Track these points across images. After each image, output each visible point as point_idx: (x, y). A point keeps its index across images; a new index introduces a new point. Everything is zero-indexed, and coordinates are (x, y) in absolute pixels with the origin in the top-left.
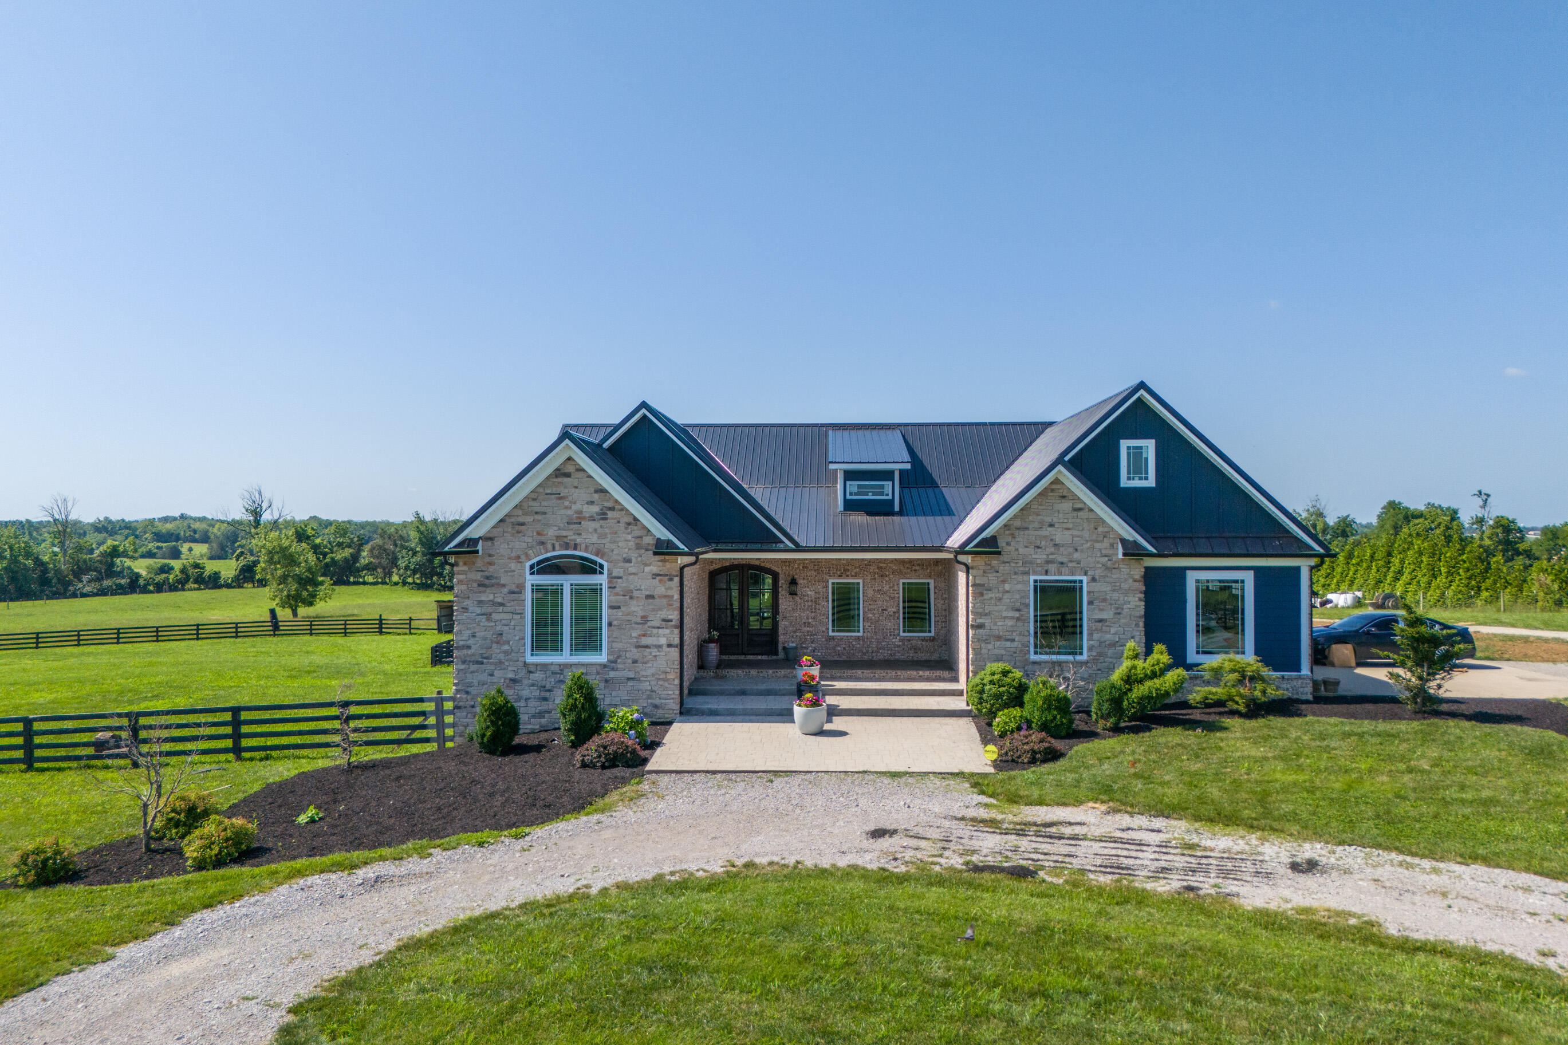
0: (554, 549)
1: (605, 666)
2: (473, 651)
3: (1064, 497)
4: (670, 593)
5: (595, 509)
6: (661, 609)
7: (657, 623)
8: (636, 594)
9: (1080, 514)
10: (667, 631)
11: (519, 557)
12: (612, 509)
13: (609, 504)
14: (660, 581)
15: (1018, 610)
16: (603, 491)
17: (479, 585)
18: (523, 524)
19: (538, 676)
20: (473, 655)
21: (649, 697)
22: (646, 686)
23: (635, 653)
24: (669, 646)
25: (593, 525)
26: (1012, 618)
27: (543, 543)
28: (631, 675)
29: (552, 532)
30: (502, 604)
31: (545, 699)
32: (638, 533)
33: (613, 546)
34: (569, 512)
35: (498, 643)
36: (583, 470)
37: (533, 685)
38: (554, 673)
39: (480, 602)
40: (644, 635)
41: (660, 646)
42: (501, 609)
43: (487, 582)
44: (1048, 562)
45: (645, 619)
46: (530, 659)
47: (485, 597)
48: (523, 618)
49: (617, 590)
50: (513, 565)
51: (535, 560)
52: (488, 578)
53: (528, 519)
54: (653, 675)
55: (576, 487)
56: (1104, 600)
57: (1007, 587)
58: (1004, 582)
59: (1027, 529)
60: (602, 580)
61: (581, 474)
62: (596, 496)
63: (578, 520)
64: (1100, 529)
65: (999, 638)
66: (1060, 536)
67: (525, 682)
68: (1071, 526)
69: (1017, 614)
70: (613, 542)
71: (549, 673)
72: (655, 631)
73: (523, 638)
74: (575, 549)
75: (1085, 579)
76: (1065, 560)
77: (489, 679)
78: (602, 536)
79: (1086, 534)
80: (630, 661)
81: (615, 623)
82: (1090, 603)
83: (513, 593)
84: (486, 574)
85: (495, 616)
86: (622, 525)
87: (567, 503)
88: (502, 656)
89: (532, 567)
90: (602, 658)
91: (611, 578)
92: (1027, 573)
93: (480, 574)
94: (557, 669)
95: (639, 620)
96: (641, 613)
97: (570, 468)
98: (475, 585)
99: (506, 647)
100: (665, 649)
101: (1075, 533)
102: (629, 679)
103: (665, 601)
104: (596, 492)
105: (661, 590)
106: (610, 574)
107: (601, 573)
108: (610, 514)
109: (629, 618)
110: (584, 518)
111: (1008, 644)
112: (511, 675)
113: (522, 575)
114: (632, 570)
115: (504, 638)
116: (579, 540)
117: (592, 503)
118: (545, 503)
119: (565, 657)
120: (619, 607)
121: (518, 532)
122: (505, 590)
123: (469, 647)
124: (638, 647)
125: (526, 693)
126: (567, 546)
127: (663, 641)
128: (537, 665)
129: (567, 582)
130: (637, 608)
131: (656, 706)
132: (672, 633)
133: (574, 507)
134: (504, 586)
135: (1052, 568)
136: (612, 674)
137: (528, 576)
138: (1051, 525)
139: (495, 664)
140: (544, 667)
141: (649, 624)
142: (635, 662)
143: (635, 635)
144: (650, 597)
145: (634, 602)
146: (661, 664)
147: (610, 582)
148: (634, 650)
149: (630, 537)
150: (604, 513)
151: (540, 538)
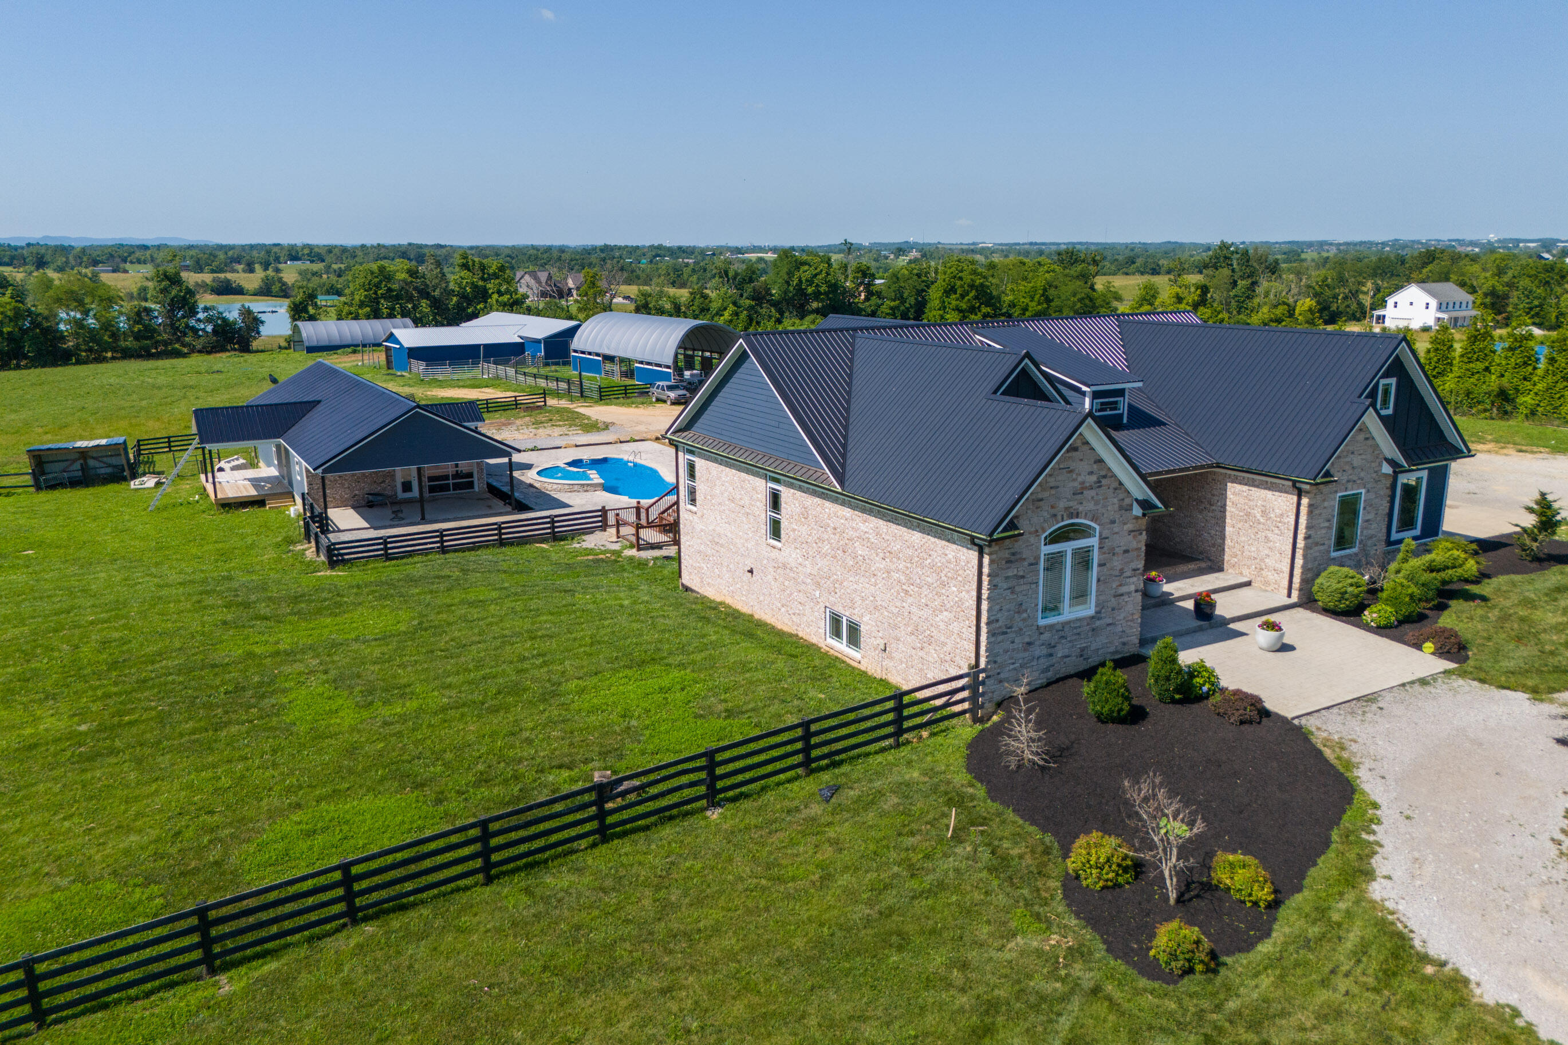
0: (1063, 520)
1: (1093, 617)
2: (1000, 623)
3: (1362, 430)
4: (1139, 546)
5: (1094, 478)
6: (1132, 561)
7: (1128, 574)
8: (1117, 550)
10: (1135, 579)
11: (1037, 531)
12: (1105, 477)
13: (1103, 473)
14: (1134, 537)
15: (1329, 521)
16: (1100, 461)
17: (1007, 562)
18: (1041, 500)
19: (1046, 636)
20: (1000, 627)
21: (1121, 638)
22: (1119, 629)
23: (1113, 602)
24: (1136, 591)
25: (1092, 493)
26: (1325, 528)
27: (1055, 516)
28: (1110, 621)
29: (1062, 504)
30: (1023, 577)
31: (1051, 655)
32: (1121, 496)
33: (1104, 511)
34: (1076, 484)
35: (1018, 612)
36: (1087, 443)
37: (1043, 645)
38: (1058, 631)
39: (1007, 578)
40: (1120, 585)
41: (1129, 593)
42: (1022, 581)
43: (1013, 558)
44: (1348, 481)
45: (1122, 571)
46: (1042, 622)
47: (1012, 572)
48: (1037, 586)
49: (1105, 549)
50: (1032, 539)
51: (1047, 533)
52: (1013, 554)
53: (1046, 494)
54: (1124, 618)
55: (1082, 460)
56: (1371, 505)
57: (1326, 504)
58: (1324, 500)
59: (1343, 460)
60: (1093, 542)
61: (1086, 447)
62: (1095, 466)
63: (1079, 492)
64: (1376, 452)
65: (1317, 544)
66: (1357, 461)
67: (1037, 643)
68: (1363, 452)
69: (1327, 524)
70: (1104, 506)
71: (1054, 631)
72: (1128, 580)
73: (1037, 605)
74: (1077, 517)
75: (1363, 491)
76: (1355, 478)
77: (1011, 646)
78: (1097, 503)
79: (1368, 457)
80: (1110, 609)
81: (1101, 578)
82: (1364, 508)
83: (1031, 564)
84: (1012, 551)
85: (1017, 589)
86: (1111, 490)
87: (1074, 476)
88: (1021, 624)
89: (1046, 538)
90: (1091, 610)
91: (1102, 539)
92: (1336, 492)
93: (1007, 551)
94: (1059, 627)
95: (1117, 573)
96: (1120, 567)
97: (1079, 443)
98: (1004, 562)
99: (1025, 615)
100: (1134, 594)
101: (1364, 457)
102: (1108, 625)
103: (1135, 553)
104: (1095, 462)
105: (1133, 544)
106: (1100, 536)
107: (1093, 536)
108: (1104, 482)
109: (1111, 572)
110: (1086, 488)
111: (1322, 548)
112: (1027, 640)
113: (1038, 548)
114: (1116, 530)
115: (1024, 607)
116: (1080, 509)
117: (1091, 473)
118: (1060, 478)
119: (1066, 614)
120: (1104, 565)
121: (1037, 508)
122: (1026, 563)
123: (997, 621)
124: (1115, 596)
125: (1037, 653)
126: (1071, 516)
127: (1132, 588)
128: (1045, 626)
129: (1069, 547)
130: (1117, 563)
131: (1124, 644)
132: (1139, 579)
133: (1080, 479)
134: (1025, 559)
135: (1349, 485)
136: (1098, 623)
137: (1043, 548)
138: (1353, 453)
139: (1015, 632)
140: (1051, 627)
141: (1125, 575)
142: (1113, 609)
143: (1114, 586)
144: (1126, 551)
145: (1115, 558)
146: (1130, 608)
147: (1100, 543)
148: (1113, 599)
149: (1115, 500)
150: (1100, 482)
151: (1053, 511)
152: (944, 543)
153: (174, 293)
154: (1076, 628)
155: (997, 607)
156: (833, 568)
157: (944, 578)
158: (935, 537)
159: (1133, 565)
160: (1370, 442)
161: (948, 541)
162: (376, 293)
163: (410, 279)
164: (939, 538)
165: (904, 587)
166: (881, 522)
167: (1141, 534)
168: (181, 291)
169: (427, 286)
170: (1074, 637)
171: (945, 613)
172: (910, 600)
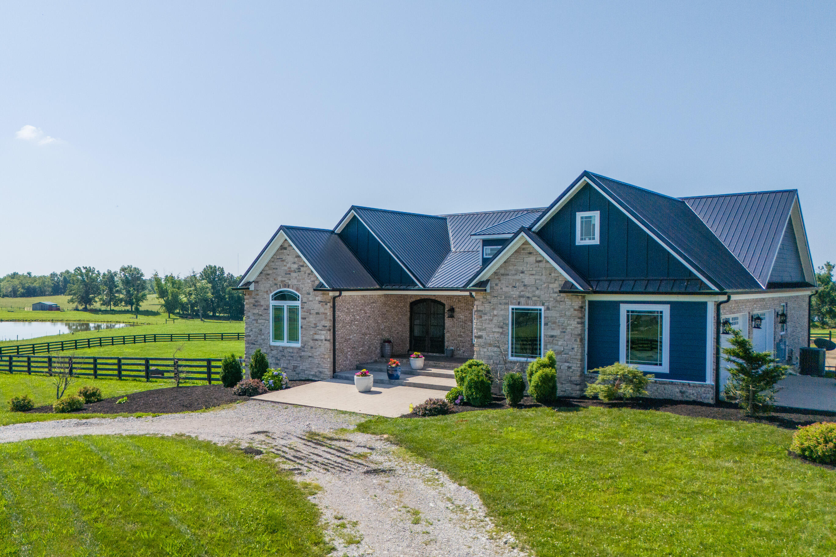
0: (280, 288)
1: (299, 349)
2: (251, 338)
3: (530, 253)
4: (326, 312)
5: (296, 266)
6: (322, 320)
7: (320, 328)
8: (312, 311)
9: (540, 264)
10: (324, 332)
11: (267, 292)
12: (302, 266)
13: (301, 264)
14: (322, 305)
15: (502, 328)
17: (254, 305)
18: (269, 275)
19: (274, 352)
20: (251, 340)
21: (317, 368)
22: (316, 361)
23: (311, 343)
24: (326, 340)
25: (295, 275)
26: (498, 332)
27: (276, 284)
28: (310, 355)
29: (280, 279)
30: (261, 315)
31: (277, 364)
32: (312, 279)
33: (303, 286)
34: (286, 268)
35: (260, 334)
37: (273, 357)
38: (281, 351)
39: (254, 314)
40: (315, 334)
41: (322, 340)
42: (261, 317)
43: (256, 304)
44: (520, 297)
45: (316, 326)
47: (256, 311)
48: (269, 322)
49: (304, 309)
50: (265, 296)
51: (274, 293)
52: (256, 302)
53: (270, 272)
54: (319, 355)
55: (288, 255)
56: (555, 323)
57: (495, 312)
58: (494, 309)
59: (508, 275)
60: (298, 303)
61: (290, 248)
62: (296, 259)
63: (288, 273)
64: (553, 275)
66: (528, 279)
67: (270, 355)
68: (534, 272)
69: (501, 330)
70: (302, 283)
71: (279, 351)
72: (320, 332)
73: (269, 333)
74: (288, 287)
75: (543, 308)
76: (530, 295)
78: (299, 280)
79: (544, 278)
80: (309, 347)
81: (304, 327)
82: (546, 324)
83: (266, 309)
84: (256, 300)
85: (259, 321)
86: (307, 275)
87: (285, 263)
88: (261, 341)
89: (272, 296)
90: (298, 345)
91: (303, 303)
92: (507, 304)
93: (254, 299)
94: (281, 349)
95: (313, 326)
96: (314, 322)
97: (286, 245)
98: (252, 305)
99: (263, 337)
100: (324, 342)
102: (309, 357)
103: (323, 316)
104: (296, 257)
105: (322, 310)
106: (302, 301)
107: (299, 300)
108: (302, 269)
109: (309, 324)
110: (291, 271)
111: (496, 349)
112: (265, 351)
113: (268, 301)
114: (311, 299)
115: (262, 332)
116: (290, 283)
117: (294, 263)
118: (277, 264)
119: (284, 343)
120: (305, 319)
121: (267, 279)
122: (263, 308)
123: (250, 336)
124: (313, 340)
125: (270, 360)
126: (285, 286)
127: (323, 337)
128: (274, 346)
129: (286, 304)
130: (312, 319)
131: (320, 372)
132: (327, 333)
133: (288, 265)
134: (262, 306)
135: (522, 300)
136: (303, 354)
137: (271, 301)
138: (522, 272)
139: (259, 345)
140: (277, 347)
141: (318, 328)
142: (312, 348)
143: (311, 333)
144: (317, 313)
145: (311, 316)
146: (322, 350)
147: (302, 305)
148: (311, 341)
149: (309, 281)
150: (299, 269)
151: (275, 282)
154: (289, 352)
155: (249, 329)
159: (324, 323)
160: (542, 265)
167: (326, 304)
170: (290, 358)
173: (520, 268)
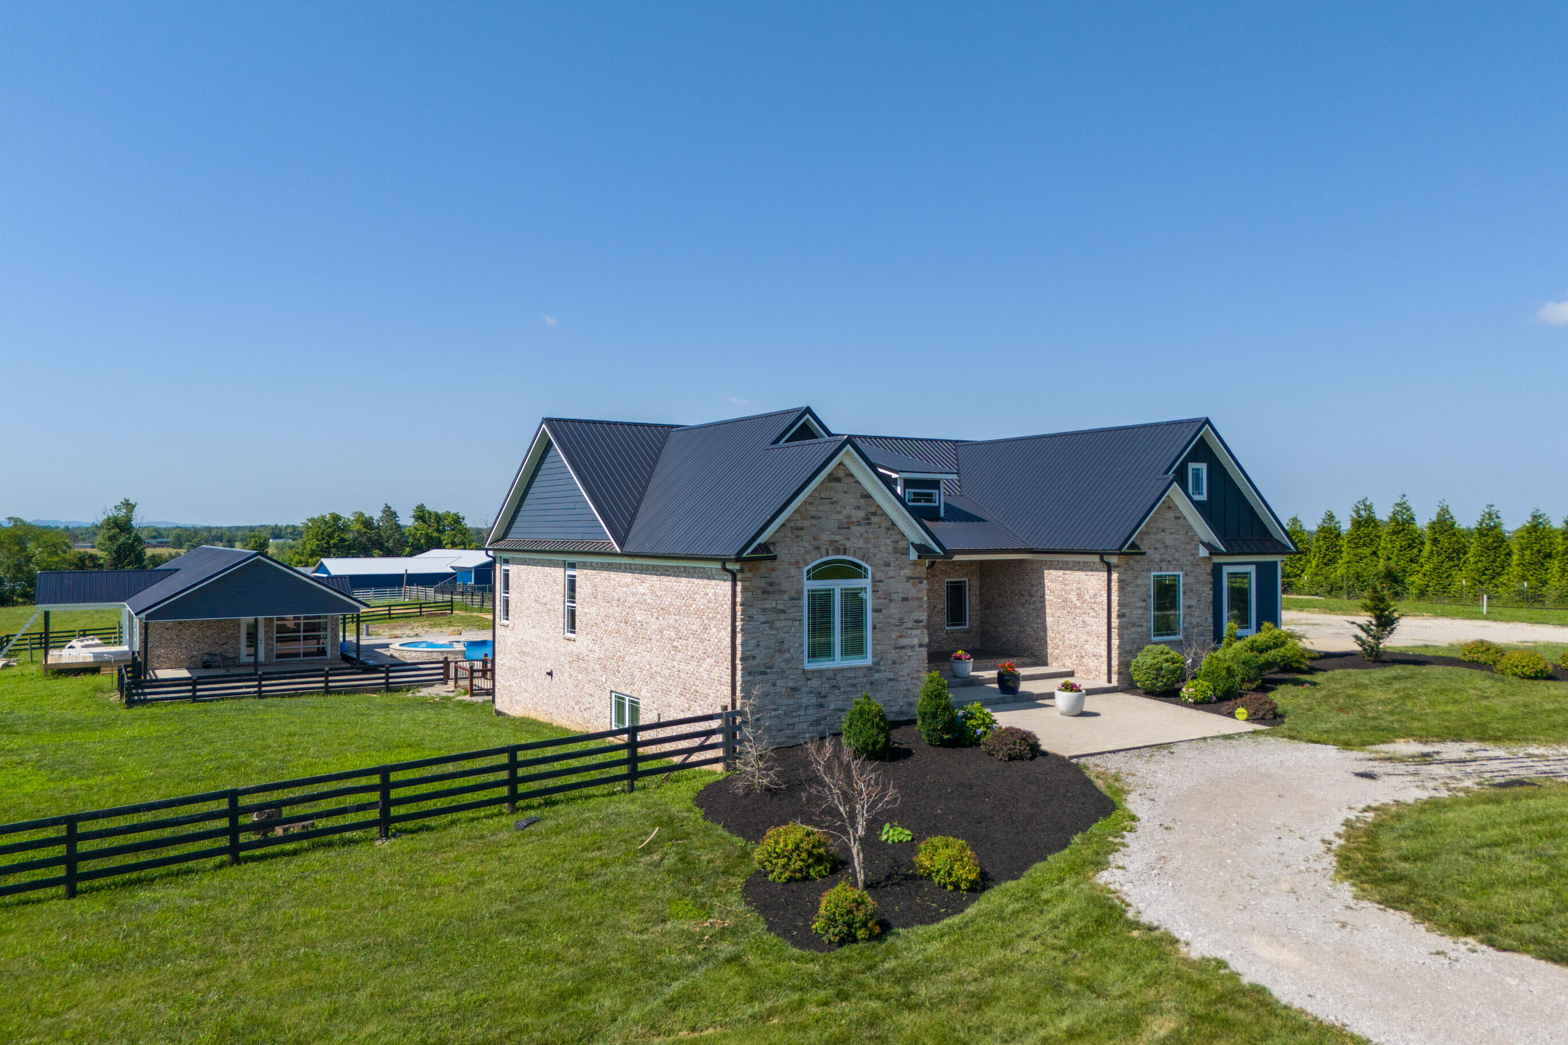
0: (827, 555)
1: (870, 669)
2: (758, 661)
3: (1169, 507)
4: (920, 595)
5: (861, 514)
6: (913, 611)
7: (910, 624)
8: (894, 596)
9: (1179, 521)
10: (918, 632)
11: (798, 562)
12: (874, 514)
13: (873, 509)
14: (913, 584)
15: (1145, 601)
16: (867, 496)
17: (763, 592)
18: (801, 529)
19: (814, 683)
20: (758, 665)
21: (905, 696)
22: (903, 686)
23: (893, 655)
24: (920, 646)
25: (861, 529)
26: (1141, 607)
27: (818, 548)
28: (891, 675)
29: (826, 537)
30: (783, 612)
31: (821, 706)
32: (895, 537)
33: (876, 551)
34: (841, 517)
35: (780, 651)
36: (852, 475)
37: (811, 692)
38: (828, 679)
39: (764, 610)
40: (901, 637)
41: (912, 647)
42: (782, 616)
43: (770, 589)
44: (1162, 560)
45: (901, 621)
46: (808, 666)
47: (770, 604)
48: (801, 624)
49: (880, 594)
50: (793, 571)
51: (810, 566)
52: (771, 584)
53: (806, 524)
54: (908, 675)
55: (845, 492)
56: (1192, 590)
57: (1139, 582)
58: (1136, 578)
59: (1149, 533)
60: (866, 583)
61: (849, 480)
62: (862, 501)
63: (845, 526)
64: (1190, 534)
65: (1134, 625)
66: (1169, 540)
67: (804, 689)
68: (1173, 531)
69: (1143, 604)
70: (876, 546)
71: (824, 679)
72: (910, 632)
73: (802, 646)
74: (845, 554)
75: (1181, 574)
76: (1170, 559)
77: (772, 690)
78: (867, 541)
79: (1182, 537)
80: (890, 662)
81: (878, 626)
82: (1184, 593)
83: (793, 599)
84: (769, 580)
85: (777, 624)
86: (883, 530)
87: (838, 508)
88: (783, 665)
89: (808, 572)
90: (868, 661)
91: (875, 582)
92: (1149, 570)
93: (764, 580)
94: (830, 674)
95: (896, 622)
96: (899, 616)
97: (841, 474)
98: (759, 592)
99: (787, 655)
100: (917, 648)
101: (1176, 536)
102: (890, 680)
103: (916, 603)
104: (862, 497)
105: (913, 593)
106: (873, 578)
107: (865, 577)
108: (873, 519)
109: (889, 620)
110: (853, 523)
111: (1140, 629)
112: (791, 684)
113: (800, 581)
114: (891, 573)
115: (786, 646)
116: (848, 545)
117: (858, 508)
118: (820, 508)
119: (838, 662)
120: (880, 611)
121: (797, 537)
122: (786, 597)
123: (754, 657)
124: (895, 648)
125: (805, 701)
126: (837, 551)
127: (916, 641)
128: (813, 672)
129: (838, 586)
130: (894, 610)
131: (909, 703)
132: (922, 633)
133: (845, 512)
134: (785, 592)
135: (1164, 565)
136: (876, 676)
137: (806, 582)
138: (1163, 531)
139: (776, 673)
140: (820, 672)
141: (905, 625)
142: (894, 663)
143: (893, 636)
144: (905, 599)
145: (892, 605)
146: (914, 663)
147: (873, 586)
148: (893, 651)
149: (889, 541)
150: (868, 519)
151: (816, 543)
152: (706, 581)
153: (122, 540)
154: (850, 678)
155: (753, 642)
156: (617, 645)
157: (706, 621)
158: (698, 578)
159: (916, 615)
160: (1180, 521)
161: (709, 578)
162: (328, 543)
163: (364, 530)
164: (702, 578)
165: (674, 644)
166: (655, 578)
167: (921, 582)
168: (129, 538)
169: (380, 536)
170: (848, 689)
171: (708, 660)
172: (679, 656)
173: (1161, 526)
